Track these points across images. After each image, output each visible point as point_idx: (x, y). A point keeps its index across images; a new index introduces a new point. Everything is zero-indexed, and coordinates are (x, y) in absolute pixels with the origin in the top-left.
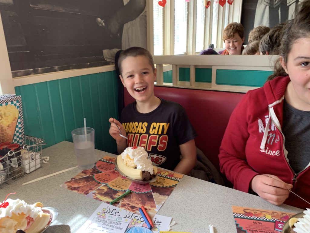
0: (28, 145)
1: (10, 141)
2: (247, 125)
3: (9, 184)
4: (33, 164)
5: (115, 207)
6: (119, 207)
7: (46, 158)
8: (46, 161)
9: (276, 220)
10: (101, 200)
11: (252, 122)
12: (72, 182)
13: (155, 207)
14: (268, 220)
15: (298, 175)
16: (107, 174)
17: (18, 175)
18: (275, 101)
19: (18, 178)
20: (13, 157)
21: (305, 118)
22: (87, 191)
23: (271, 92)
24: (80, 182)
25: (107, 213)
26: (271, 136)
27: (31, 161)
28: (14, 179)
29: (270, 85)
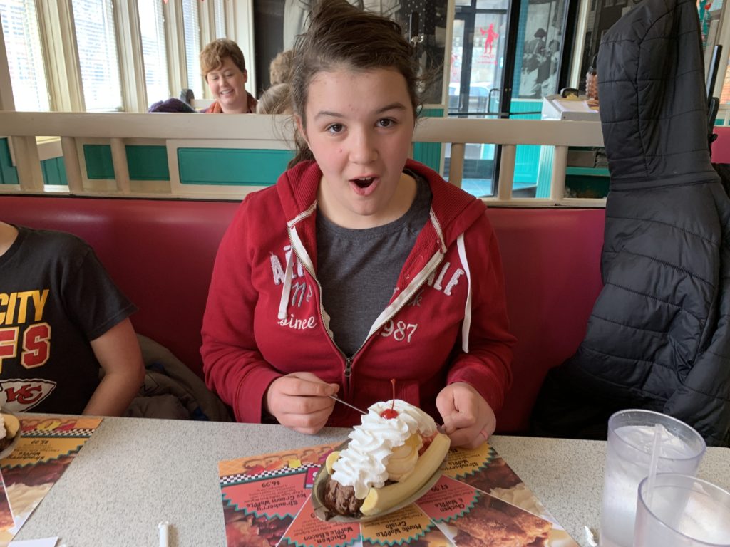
2: (250, 269)
9: (309, 466)
11: (259, 261)
13: (11, 523)
14: (293, 471)
15: (352, 361)
18: (299, 213)
21: (356, 243)
23: (289, 194)
26: (297, 289)
29: (288, 179)
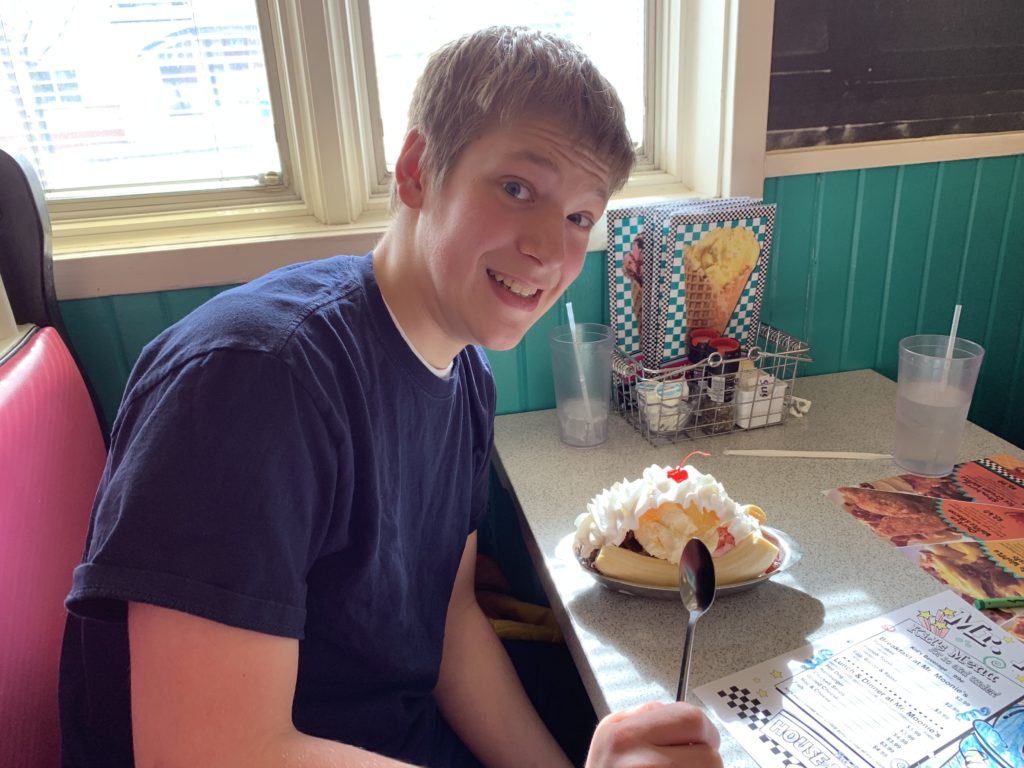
0: (763, 350)
1: (719, 329)
3: (692, 440)
4: (762, 406)
5: (993, 623)
6: (1006, 628)
7: (802, 404)
8: (798, 412)
10: (944, 581)
12: (861, 495)
16: (992, 514)
17: (720, 425)
19: (716, 432)
20: (715, 371)
22: (904, 537)
24: (888, 502)
25: (955, 626)
27: (758, 398)
28: (706, 431)
